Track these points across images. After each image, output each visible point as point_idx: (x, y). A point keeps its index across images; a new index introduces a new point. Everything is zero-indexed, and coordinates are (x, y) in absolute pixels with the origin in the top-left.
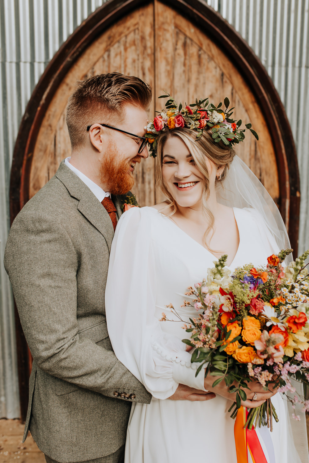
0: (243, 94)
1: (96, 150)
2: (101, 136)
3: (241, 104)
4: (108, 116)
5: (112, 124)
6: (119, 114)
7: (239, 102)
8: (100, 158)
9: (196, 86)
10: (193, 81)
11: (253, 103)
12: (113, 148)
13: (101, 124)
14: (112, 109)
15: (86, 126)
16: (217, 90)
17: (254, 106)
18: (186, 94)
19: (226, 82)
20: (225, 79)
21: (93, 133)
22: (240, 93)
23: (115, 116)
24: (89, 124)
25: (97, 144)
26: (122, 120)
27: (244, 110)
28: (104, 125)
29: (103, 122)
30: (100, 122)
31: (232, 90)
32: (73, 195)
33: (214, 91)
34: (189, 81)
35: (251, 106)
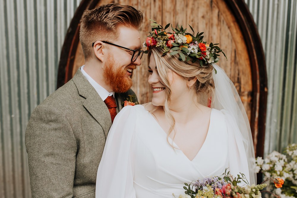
0: (226, 16)
1: (100, 61)
2: (103, 50)
3: (225, 23)
4: (107, 35)
5: (110, 41)
6: (115, 33)
7: (223, 21)
8: (103, 66)
9: (192, 10)
10: (190, 6)
11: (234, 22)
12: (111, 59)
13: (102, 41)
14: (109, 30)
15: (92, 43)
16: (207, 13)
17: (234, 24)
18: (185, 15)
19: (214, 7)
20: (213, 5)
21: (96, 48)
22: (224, 15)
23: (111, 35)
24: (93, 42)
25: (99, 56)
26: (116, 38)
27: (227, 27)
28: (104, 42)
29: (103, 40)
30: (101, 39)
31: (219, 12)
32: (81, 94)
33: (205, 13)
34: (187, 6)
35: (232, 24)
